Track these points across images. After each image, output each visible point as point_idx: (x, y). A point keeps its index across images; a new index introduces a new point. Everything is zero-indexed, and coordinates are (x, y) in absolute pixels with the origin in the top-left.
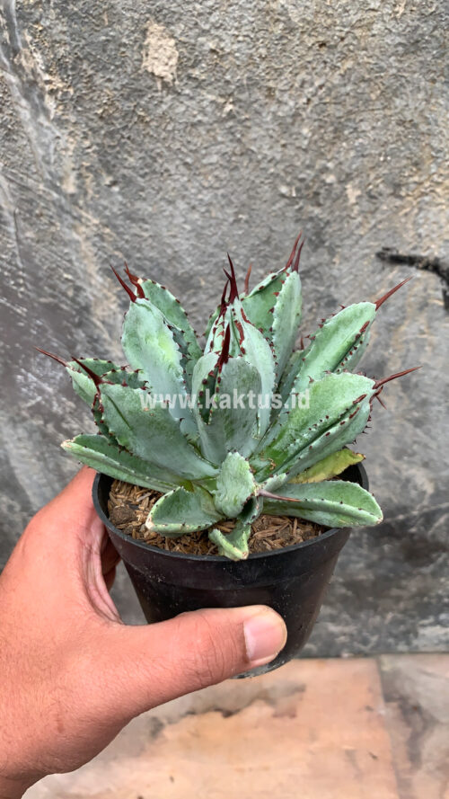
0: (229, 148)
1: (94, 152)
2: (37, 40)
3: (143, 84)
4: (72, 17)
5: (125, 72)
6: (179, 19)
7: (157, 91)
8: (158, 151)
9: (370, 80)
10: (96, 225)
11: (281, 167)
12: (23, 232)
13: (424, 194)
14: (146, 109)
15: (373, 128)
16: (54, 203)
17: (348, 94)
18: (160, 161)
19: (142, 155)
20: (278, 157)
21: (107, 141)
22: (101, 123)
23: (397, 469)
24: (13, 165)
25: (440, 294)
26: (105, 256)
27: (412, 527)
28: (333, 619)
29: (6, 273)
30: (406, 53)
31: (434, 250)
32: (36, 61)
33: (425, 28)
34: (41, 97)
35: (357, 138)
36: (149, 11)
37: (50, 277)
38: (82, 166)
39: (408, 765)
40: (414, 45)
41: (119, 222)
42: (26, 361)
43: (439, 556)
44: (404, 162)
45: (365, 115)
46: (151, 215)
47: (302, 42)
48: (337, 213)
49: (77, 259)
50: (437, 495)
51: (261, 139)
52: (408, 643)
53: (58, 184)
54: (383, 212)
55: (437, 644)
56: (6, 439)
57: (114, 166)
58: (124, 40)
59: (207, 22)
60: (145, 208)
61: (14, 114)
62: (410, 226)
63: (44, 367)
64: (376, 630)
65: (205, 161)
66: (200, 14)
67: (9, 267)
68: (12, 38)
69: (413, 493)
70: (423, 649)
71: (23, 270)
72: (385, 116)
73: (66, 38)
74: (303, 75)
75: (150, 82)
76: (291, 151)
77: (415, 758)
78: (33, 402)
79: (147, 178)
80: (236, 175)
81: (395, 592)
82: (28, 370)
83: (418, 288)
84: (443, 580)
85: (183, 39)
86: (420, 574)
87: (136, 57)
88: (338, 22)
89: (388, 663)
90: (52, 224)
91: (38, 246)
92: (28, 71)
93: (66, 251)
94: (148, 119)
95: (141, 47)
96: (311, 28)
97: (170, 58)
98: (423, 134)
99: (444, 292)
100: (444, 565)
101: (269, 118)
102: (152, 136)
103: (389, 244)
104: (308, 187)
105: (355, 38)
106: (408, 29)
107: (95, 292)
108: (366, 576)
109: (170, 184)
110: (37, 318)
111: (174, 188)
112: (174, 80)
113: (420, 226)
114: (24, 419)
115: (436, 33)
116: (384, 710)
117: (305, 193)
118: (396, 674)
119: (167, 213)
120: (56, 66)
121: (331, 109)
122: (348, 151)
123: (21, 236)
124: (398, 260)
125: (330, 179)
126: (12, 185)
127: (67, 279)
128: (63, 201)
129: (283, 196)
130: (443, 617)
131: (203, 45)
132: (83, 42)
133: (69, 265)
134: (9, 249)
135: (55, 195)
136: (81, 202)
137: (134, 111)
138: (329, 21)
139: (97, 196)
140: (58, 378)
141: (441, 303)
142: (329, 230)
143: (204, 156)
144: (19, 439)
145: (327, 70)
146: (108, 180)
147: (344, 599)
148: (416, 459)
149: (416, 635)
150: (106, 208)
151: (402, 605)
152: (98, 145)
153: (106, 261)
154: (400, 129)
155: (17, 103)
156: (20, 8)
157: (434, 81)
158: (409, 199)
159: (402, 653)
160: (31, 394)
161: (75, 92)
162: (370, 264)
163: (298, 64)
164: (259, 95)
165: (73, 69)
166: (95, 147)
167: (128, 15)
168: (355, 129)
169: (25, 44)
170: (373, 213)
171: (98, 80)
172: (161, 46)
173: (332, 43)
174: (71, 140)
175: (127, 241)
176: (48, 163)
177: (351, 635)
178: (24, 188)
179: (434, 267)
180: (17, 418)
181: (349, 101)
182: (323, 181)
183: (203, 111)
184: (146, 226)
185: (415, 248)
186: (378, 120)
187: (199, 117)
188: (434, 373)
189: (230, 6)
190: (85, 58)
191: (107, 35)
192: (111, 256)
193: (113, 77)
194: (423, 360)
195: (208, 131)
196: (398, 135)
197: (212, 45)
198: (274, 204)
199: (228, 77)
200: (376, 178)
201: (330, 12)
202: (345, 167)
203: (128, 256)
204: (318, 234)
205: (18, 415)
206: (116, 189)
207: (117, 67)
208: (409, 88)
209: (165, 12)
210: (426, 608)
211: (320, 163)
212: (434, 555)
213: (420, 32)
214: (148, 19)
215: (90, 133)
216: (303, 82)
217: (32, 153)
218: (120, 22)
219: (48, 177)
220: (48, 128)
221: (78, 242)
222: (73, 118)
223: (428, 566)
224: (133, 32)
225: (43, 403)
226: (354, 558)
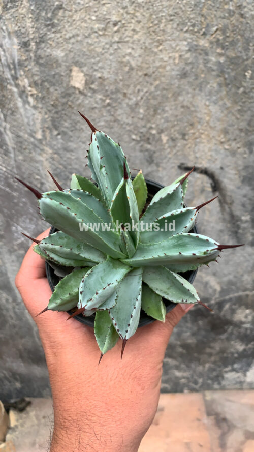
0: (109, 118)
1: (50, 120)
2: (26, 74)
3: (70, 91)
4: (41, 65)
5: (63, 87)
6: (85, 65)
7: (76, 94)
8: (78, 120)
9: (167, 89)
10: (51, 153)
11: (132, 127)
12: (18, 156)
13: (196, 138)
14: (72, 102)
15: (171, 109)
16: (32, 143)
17: (158, 95)
18: (79, 124)
19: (71, 122)
20: (130, 122)
21: (56, 116)
22: (53, 108)
23: (201, 276)
24: (14, 126)
25: (209, 185)
26: (54, 168)
27: (211, 310)
28: (177, 368)
29: (9, 176)
30: (182, 78)
31: (204, 164)
32: (25, 82)
33: (188, 68)
34: (27, 97)
35: (164, 114)
36: (73, 62)
37: (29, 178)
38: (44, 127)
39: (219, 450)
40: (184, 75)
41: (61, 152)
42: (17, 220)
43: (228, 328)
44: (186, 124)
45: (167, 104)
46: (75, 149)
47: (137, 74)
48: (158, 147)
49: (42, 169)
50: (223, 292)
51: (122, 114)
52: (219, 384)
53: (34, 134)
54: (179, 147)
55: (235, 384)
56: (6, 261)
57: (59, 127)
58: (63, 74)
59: (97, 66)
60: (72, 145)
61: (15, 104)
62: (192, 153)
63: (26, 222)
64: (201, 375)
65: (99, 124)
66: (94, 63)
67: (11, 173)
68: (15, 73)
69: (210, 291)
70: (228, 387)
71: (17, 175)
72: (175, 104)
73: (38, 73)
74: (138, 87)
75: (73, 90)
76: (135, 120)
77: (223, 445)
78: (19, 241)
79: (74, 132)
80: (113, 130)
81: (208, 350)
82: (18, 224)
83: (199, 182)
84: (232, 342)
85: (87, 73)
86: (220, 339)
87: (67, 80)
88: (151, 66)
89: (209, 395)
90: (30, 153)
91: (25, 163)
92: (22, 86)
93: (37, 165)
94: (73, 106)
95: (70, 76)
96: (140, 68)
97: (82, 80)
98: (192, 112)
99: (211, 184)
100: (232, 333)
101: (125, 105)
102: (75, 114)
103: (183, 161)
104: (144, 136)
105: (159, 72)
106: (181, 69)
107: (51, 185)
108: (191, 341)
109: (83, 135)
110: (23, 198)
111: (85, 137)
112: (84, 90)
113: (196, 153)
114: (15, 250)
115: (193, 70)
116: (206, 420)
117: (143, 138)
118: (213, 401)
119: (82, 148)
120: (34, 84)
121: (152, 101)
122: (160, 119)
123: (17, 158)
124: (188, 169)
125: (154, 132)
126: (14, 135)
127: (37, 179)
128: (36, 142)
129: (134, 140)
130: (236, 366)
131: (95, 75)
132: (45, 75)
133: (38, 172)
134: (12, 165)
135: (32, 140)
136: (44, 143)
137: (67, 103)
138: (147, 66)
139: (51, 140)
140: (32, 228)
141: (210, 189)
142: (156, 155)
143: (99, 122)
144: (13, 261)
145: (149, 85)
146: (55, 133)
147: (182, 355)
148: (210, 270)
149: (223, 378)
150: (55, 145)
151: (213, 359)
152: (52, 117)
153: (55, 170)
154: (182, 110)
155: (17, 99)
156: (19, 61)
157: (194, 89)
158: (190, 141)
159: (216, 390)
160: (19, 237)
161: (42, 94)
162: (175, 171)
163: (136, 83)
164: (120, 96)
165: (41, 85)
166: (50, 119)
167: (64, 64)
168: (163, 110)
169: (21, 76)
170: (175, 147)
171: (52, 89)
172: (78, 76)
173: (149, 74)
174: (40, 115)
175: (65, 161)
176: (29, 125)
177: (188, 378)
178: (18, 136)
179: (205, 172)
180: (12, 250)
181: (159, 98)
182: (151, 134)
183: (96, 102)
184: (73, 154)
185: (195, 163)
186: (172, 106)
187: (95, 105)
188: (212, 225)
189: (106, 60)
190: (47, 81)
191: (55, 71)
192: (58, 168)
193: (58, 88)
194: (206, 218)
195: (99, 111)
196: (182, 113)
197: (99, 75)
198: (130, 143)
199: (107, 88)
200: (175, 131)
201: (148, 62)
202: (160, 127)
203: (65, 168)
204: (151, 157)
205: (13, 248)
206: (59, 137)
207: (59, 85)
208: (184, 92)
209: (79, 62)
210: (226, 360)
211: (149, 125)
212: (226, 327)
213: (186, 70)
214: (72, 66)
215: (48, 113)
216: (139, 91)
217: (23, 120)
218: (60, 66)
219: (29, 131)
220: (30, 110)
221: (42, 161)
222: (40, 105)
223: (223, 334)
224: (66, 71)
225: (25, 241)
226: (185, 329)
